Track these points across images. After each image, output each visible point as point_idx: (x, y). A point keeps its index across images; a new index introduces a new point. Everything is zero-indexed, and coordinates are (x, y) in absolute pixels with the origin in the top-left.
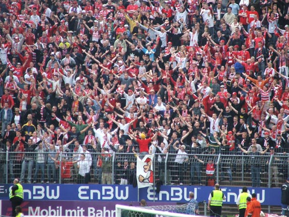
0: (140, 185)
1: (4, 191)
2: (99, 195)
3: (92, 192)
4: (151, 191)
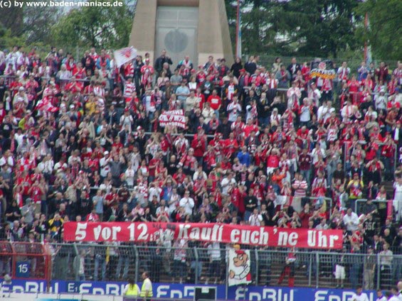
1: (74, 289)
2: (180, 296)
3: (173, 292)
4: (241, 292)
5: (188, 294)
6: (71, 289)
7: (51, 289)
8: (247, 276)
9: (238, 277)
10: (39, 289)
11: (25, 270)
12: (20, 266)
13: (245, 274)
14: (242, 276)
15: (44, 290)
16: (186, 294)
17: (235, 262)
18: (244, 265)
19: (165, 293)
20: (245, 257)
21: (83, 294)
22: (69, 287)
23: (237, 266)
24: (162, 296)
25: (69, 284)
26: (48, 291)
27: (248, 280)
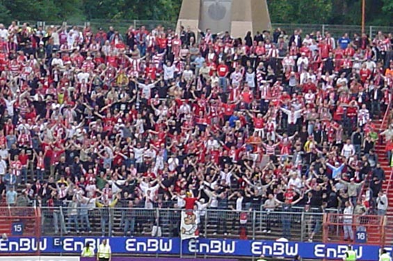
0: (183, 237)
4: (193, 244)
8: (195, 232)
9: (188, 233)
11: (19, 229)
12: (16, 226)
13: (193, 230)
14: (191, 232)
17: (186, 221)
18: (193, 223)
20: (193, 217)
23: (187, 224)
25: (55, 240)
27: (196, 235)
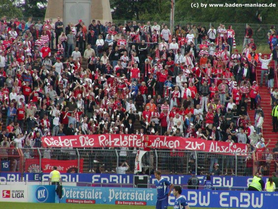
1: (39, 178)
2: (107, 182)
3: (102, 179)
5: (112, 180)
6: (36, 178)
7: (23, 178)
10: (16, 179)
11: (6, 166)
12: (4, 164)
15: (19, 179)
16: (111, 181)
19: (97, 180)
21: (45, 181)
22: (35, 177)
24: (95, 182)
26: (22, 179)
